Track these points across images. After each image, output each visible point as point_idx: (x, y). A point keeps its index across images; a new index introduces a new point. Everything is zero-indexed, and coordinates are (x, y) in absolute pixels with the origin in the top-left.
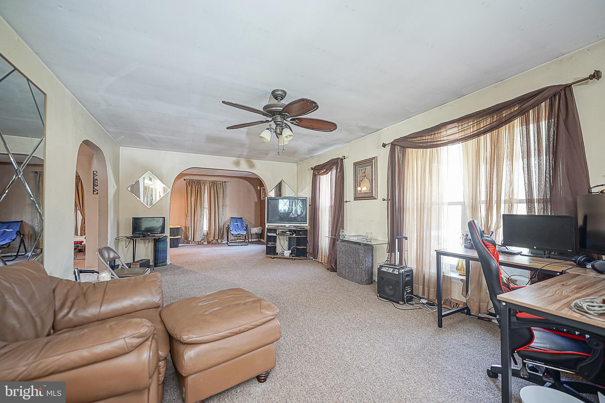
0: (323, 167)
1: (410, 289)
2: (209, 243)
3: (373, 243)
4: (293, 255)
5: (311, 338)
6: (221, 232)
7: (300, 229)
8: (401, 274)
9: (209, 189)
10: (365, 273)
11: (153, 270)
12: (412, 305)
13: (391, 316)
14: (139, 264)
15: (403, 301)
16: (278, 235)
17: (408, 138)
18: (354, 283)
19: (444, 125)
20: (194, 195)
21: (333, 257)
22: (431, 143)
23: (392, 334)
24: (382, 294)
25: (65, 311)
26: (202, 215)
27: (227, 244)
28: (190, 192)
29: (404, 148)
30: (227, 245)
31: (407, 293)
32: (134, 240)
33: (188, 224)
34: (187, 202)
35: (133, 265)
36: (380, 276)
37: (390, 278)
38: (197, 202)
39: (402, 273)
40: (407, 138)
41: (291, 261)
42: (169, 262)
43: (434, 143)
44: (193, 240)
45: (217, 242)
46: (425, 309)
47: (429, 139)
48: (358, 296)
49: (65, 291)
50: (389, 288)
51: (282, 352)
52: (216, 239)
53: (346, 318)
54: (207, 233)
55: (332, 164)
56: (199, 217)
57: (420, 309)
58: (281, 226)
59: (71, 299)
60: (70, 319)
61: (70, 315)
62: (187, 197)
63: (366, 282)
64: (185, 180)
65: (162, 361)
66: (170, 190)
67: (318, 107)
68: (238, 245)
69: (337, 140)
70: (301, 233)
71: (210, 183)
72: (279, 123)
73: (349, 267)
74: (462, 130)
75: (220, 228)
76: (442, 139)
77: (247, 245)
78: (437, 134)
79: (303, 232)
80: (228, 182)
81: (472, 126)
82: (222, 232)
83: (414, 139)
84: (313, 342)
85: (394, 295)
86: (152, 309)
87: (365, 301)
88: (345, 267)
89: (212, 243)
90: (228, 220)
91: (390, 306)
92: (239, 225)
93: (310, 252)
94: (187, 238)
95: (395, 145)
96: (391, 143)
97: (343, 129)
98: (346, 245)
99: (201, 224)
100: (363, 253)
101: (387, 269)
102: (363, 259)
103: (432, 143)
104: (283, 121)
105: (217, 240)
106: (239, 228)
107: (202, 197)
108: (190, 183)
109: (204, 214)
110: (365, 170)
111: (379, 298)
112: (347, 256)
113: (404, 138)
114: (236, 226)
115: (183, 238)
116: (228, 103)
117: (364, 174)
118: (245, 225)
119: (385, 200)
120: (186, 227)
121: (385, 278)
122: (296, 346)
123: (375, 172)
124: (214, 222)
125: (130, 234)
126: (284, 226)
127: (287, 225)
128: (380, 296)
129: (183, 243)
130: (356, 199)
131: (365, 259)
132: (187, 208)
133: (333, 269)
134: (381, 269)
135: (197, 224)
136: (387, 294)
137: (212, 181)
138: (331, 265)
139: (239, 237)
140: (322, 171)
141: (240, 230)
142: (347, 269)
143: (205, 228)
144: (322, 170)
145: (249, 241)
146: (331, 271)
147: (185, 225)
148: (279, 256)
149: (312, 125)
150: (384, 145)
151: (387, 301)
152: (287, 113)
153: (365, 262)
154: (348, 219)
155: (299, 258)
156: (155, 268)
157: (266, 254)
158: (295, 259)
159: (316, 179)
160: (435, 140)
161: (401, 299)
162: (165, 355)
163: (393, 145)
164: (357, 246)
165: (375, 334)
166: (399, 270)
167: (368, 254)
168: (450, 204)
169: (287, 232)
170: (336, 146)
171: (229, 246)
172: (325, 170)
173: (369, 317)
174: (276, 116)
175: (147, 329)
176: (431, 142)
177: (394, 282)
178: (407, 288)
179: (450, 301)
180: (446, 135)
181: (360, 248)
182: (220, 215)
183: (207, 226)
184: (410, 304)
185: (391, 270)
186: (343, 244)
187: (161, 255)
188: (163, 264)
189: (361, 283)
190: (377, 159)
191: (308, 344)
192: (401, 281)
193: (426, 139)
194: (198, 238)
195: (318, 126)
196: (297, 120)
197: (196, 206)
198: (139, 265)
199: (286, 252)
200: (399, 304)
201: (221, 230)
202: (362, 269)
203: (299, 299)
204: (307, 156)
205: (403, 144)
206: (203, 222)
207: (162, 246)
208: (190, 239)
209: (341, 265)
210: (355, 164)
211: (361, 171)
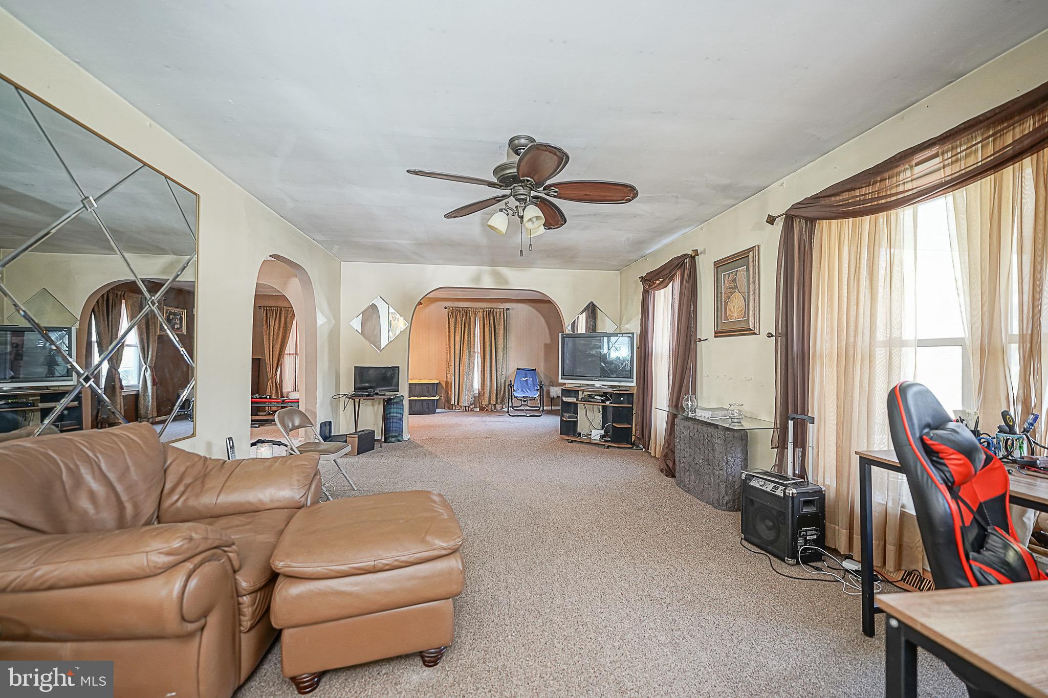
0: (658, 274)
1: (815, 533)
2: (482, 409)
3: (746, 425)
4: (607, 439)
5: (558, 601)
6: (500, 393)
7: (618, 392)
8: (790, 498)
9: (482, 322)
10: (726, 487)
11: (381, 447)
12: (817, 569)
13: (751, 585)
14: (357, 436)
15: (794, 556)
16: (581, 401)
17: (822, 197)
18: (703, 504)
19: (905, 156)
20: (460, 332)
21: (671, 447)
22: (873, 203)
23: (734, 628)
24: (749, 534)
25: (175, 498)
26: (471, 364)
27: (508, 412)
28: (453, 328)
29: (811, 221)
30: (507, 414)
31: (806, 541)
32: (354, 400)
33: (451, 378)
34: (449, 343)
35: (349, 437)
36: (746, 497)
37: (765, 503)
38: (463, 343)
39: (791, 495)
40: (819, 197)
41: (601, 449)
42: (406, 436)
43: (880, 202)
44: (458, 404)
45: (495, 408)
46: (847, 584)
47: (870, 193)
48: (697, 533)
49: (182, 469)
50: (766, 525)
51: (492, 617)
52: (492, 403)
53: (648, 574)
54: (479, 393)
55: (672, 267)
56: (466, 367)
57: (835, 583)
58: (588, 385)
59: (188, 480)
60: (178, 510)
61: (179, 504)
62: (449, 335)
63: (729, 505)
64: (446, 308)
65: (248, 596)
66: (408, 324)
67: (568, 157)
68: (525, 414)
69: (677, 219)
70: (622, 399)
71: (484, 311)
72: (522, 197)
73: (697, 472)
74: (954, 158)
75: (499, 385)
76: (901, 189)
77: (540, 416)
78: (889, 178)
79: (626, 397)
80: (513, 309)
81: (980, 145)
82: (502, 393)
83: (833, 199)
84: (557, 610)
85: (772, 543)
86: (286, 510)
87: (707, 544)
88: (689, 470)
89: (487, 410)
90: (512, 373)
91: (761, 563)
92: (529, 381)
93: (637, 435)
94: (448, 400)
95: (793, 218)
96: (786, 214)
97: (680, 196)
98: (691, 427)
99: (470, 378)
100: (721, 444)
101: (762, 483)
102: (723, 457)
103: (876, 203)
104: (530, 193)
105: (495, 405)
106: (529, 386)
107: (472, 335)
108: (454, 313)
109: (474, 363)
110: (736, 275)
111: (744, 542)
112: (693, 448)
113: (812, 199)
114: (525, 382)
115: (444, 401)
116: (416, 173)
117: (733, 284)
118: (539, 382)
119: (772, 336)
120: (447, 382)
121: (756, 501)
122: (522, 612)
123: (754, 277)
124: (489, 376)
125: (351, 391)
126: (593, 385)
127: (598, 384)
128: (746, 539)
129: (443, 407)
130: (718, 334)
131: (727, 458)
132: (450, 353)
133: (670, 472)
134: (748, 481)
135: (463, 379)
136: (760, 537)
137: (486, 308)
138: (667, 464)
139: (524, 401)
140: (658, 282)
141: (530, 390)
142: (692, 473)
143: (477, 385)
144: (657, 280)
145: (543, 410)
146: (667, 476)
147: (446, 380)
148: (582, 439)
149: (586, 195)
150: (771, 220)
151: (760, 551)
152: (527, 177)
153: (727, 463)
154: (705, 375)
155: (616, 446)
156: (384, 445)
157: (560, 434)
158: (608, 447)
159: (649, 298)
160: (884, 194)
161: (788, 552)
162: (251, 587)
163: (789, 218)
164: (710, 430)
165: (693, 619)
166: (785, 489)
167: (733, 449)
168: (922, 343)
169: (595, 397)
170: (684, 231)
171: (510, 415)
172: (661, 280)
173: (699, 579)
174: (514, 185)
175: (182, 543)
176: (872, 200)
177: (775, 513)
178: (806, 531)
179: (921, 577)
180: (910, 179)
181: (716, 434)
182: (500, 365)
183: (478, 382)
184: (813, 567)
185: (769, 487)
186: (686, 423)
187: (394, 425)
188: (397, 438)
189: (717, 505)
190: (758, 250)
191: (545, 613)
192: (789, 513)
193: (862, 195)
194: (465, 402)
195: (597, 193)
196: (553, 188)
197: (463, 349)
198: (357, 439)
199: (594, 432)
200: (785, 562)
201: (501, 389)
202: (719, 477)
203: (577, 521)
204: (633, 256)
205: (810, 212)
206: (473, 375)
207: (395, 411)
208: (452, 402)
209: (683, 465)
210: (718, 265)
211: (727, 277)
